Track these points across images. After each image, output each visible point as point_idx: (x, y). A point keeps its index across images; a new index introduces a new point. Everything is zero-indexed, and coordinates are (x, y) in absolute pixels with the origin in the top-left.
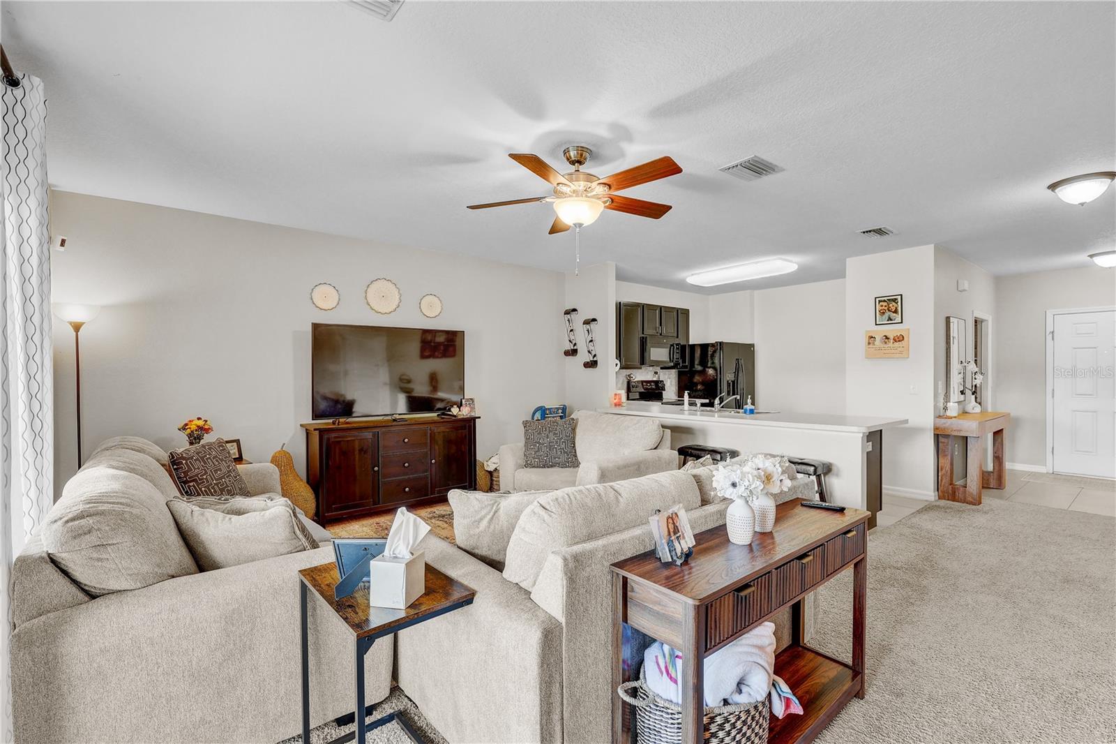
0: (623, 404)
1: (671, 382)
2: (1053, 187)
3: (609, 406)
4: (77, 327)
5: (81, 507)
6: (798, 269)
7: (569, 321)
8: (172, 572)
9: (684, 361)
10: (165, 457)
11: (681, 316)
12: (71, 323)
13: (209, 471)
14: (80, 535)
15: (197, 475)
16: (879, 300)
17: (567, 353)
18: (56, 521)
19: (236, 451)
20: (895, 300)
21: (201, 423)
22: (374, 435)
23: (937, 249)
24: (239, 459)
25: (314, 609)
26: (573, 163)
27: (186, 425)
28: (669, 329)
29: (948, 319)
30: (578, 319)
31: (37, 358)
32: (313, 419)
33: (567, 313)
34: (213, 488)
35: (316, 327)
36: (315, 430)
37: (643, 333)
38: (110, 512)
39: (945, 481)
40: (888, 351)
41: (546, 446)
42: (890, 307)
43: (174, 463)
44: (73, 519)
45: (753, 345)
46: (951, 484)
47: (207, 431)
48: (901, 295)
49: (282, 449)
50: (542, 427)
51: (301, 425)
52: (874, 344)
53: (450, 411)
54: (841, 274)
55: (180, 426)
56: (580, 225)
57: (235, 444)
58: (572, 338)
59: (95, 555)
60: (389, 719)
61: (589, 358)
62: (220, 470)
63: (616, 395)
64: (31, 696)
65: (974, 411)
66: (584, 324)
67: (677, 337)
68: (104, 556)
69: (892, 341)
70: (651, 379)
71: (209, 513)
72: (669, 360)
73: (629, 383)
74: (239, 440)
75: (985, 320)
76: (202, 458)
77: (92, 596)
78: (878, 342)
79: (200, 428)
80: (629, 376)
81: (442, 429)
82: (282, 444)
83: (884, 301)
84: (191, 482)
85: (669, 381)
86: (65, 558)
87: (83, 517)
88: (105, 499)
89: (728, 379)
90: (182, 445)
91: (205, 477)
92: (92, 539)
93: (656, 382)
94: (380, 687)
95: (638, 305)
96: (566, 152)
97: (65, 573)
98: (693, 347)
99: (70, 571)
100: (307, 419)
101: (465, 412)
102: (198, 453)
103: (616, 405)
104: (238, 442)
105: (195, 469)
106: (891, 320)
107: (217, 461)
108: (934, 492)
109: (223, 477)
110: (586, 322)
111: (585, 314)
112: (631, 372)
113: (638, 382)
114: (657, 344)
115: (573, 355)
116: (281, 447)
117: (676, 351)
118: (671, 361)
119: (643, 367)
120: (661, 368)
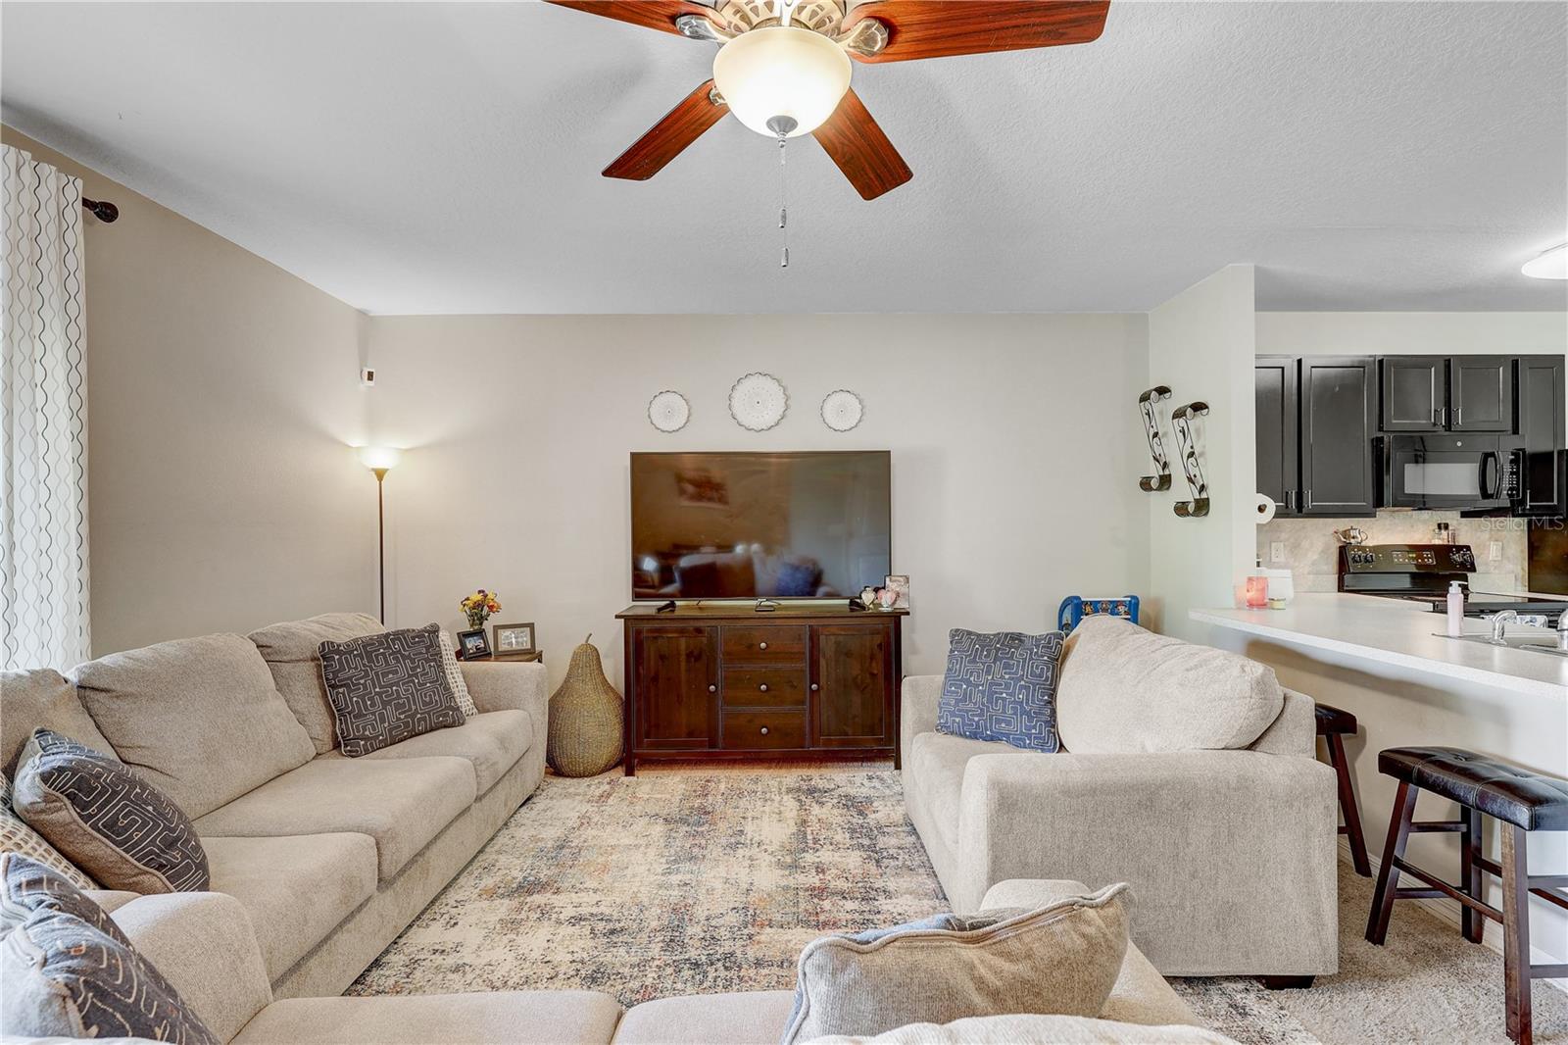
0: (1274, 605)
1: (1502, 550)
3: (1232, 603)
4: (380, 475)
7: (1148, 414)
9: (1541, 495)
11: (1534, 374)
12: (373, 470)
13: (372, 674)
15: (350, 678)
17: (1145, 484)
19: (528, 639)
28: (1483, 414)
30: (1167, 407)
32: (634, 601)
33: (1145, 398)
34: (371, 699)
35: (636, 458)
37: (1381, 429)
41: (983, 692)
43: (323, 657)
47: (492, 608)
49: (587, 641)
50: (983, 647)
53: (860, 598)
57: (527, 630)
58: (1157, 450)
61: (1190, 495)
63: (1250, 579)
66: (1177, 418)
67: (1516, 431)
70: (1425, 542)
72: (1477, 492)
73: (1343, 551)
74: (533, 624)
80: (1346, 534)
81: (833, 629)
82: (587, 635)
84: (341, 686)
85: (1493, 547)
91: (362, 681)
93: (1443, 552)
101: (887, 600)
103: (1251, 605)
104: (531, 626)
105: (350, 668)
107: (395, 658)
109: (397, 684)
110: (1179, 414)
111: (1180, 399)
112: (1343, 524)
113: (1376, 549)
114: (1429, 455)
115: (1160, 488)
116: (585, 639)
117: (1507, 468)
118: (1485, 495)
119: (1381, 513)
120: (1456, 514)
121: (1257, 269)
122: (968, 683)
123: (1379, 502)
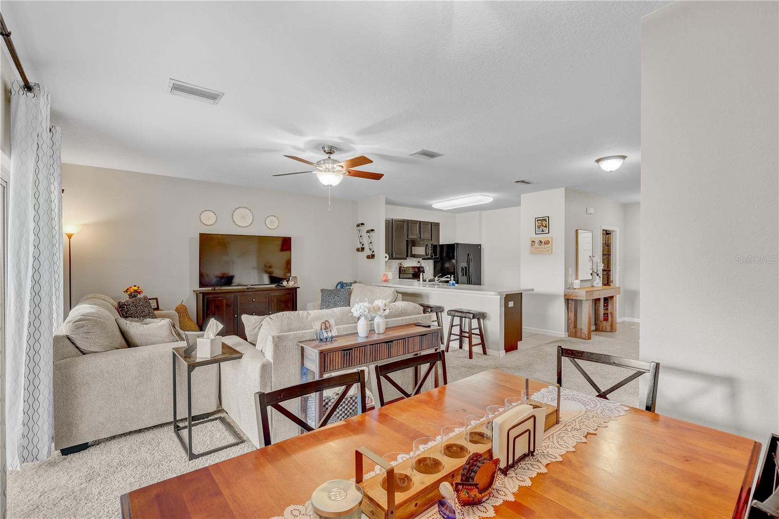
0: (389, 281)
1: (429, 268)
2: (598, 161)
3: (380, 281)
4: (70, 236)
5: (79, 317)
6: (493, 200)
7: (359, 230)
8: (117, 347)
9: (436, 255)
10: (116, 304)
11: (435, 227)
12: (66, 234)
13: (138, 312)
14: (79, 328)
15: (132, 314)
16: (537, 220)
17: (358, 250)
18: (69, 322)
19: (155, 304)
20: (545, 220)
21: (136, 288)
22: (234, 297)
23: (567, 190)
24: (157, 309)
25: (179, 366)
26: (328, 153)
27: (128, 289)
28: (426, 235)
29: (577, 231)
30: (364, 229)
31: (57, 254)
32: (200, 287)
33: (358, 226)
35: (201, 235)
36: (200, 293)
37: (408, 238)
38: (91, 319)
39: (572, 326)
40: (542, 250)
41: (333, 304)
42: (543, 223)
43: (120, 307)
44: (76, 322)
45: (480, 245)
46: (574, 328)
47: (139, 293)
48: (548, 217)
51: (194, 291)
52: (534, 246)
53: (282, 284)
54: (518, 204)
55: (125, 290)
56: (331, 186)
57: (155, 300)
58: (361, 241)
59: (85, 336)
60: (216, 419)
61: (370, 253)
62: (144, 312)
63: (384, 275)
64: (61, 389)
65: (597, 286)
66: (367, 232)
67: (431, 240)
68: (89, 337)
69: (543, 244)
70: (415, 266)
71: (134, 323)
72: (425, 254)
73: (400, 268)
75: (615, 231)
76: (135, 305)
77: (83, 353)
78: (536, 244)
79: (135, 291)
80: (401, 264)
81: (277, 294)
83: (540, 220)
85: (428, 267)
86: (73, 336)
87: (80, 321)
88: (89, 315)
89: (462, 266)
90: (125, 298)
92: (84, 329)
93: (419, 268)
94: (211, 405)
95: (403, 221)
96: (323, 148)
97: (73, 343)
98: (442, 246)
99: (75, 342)
100: (197, 287)
101: (291, 284)
102: (133, 303)
103: (384, 281)
104: (156, 299)
106: (543, 231)
108: (565, 332)
110: (368, 232)
111: (368, 227)
112: (400, 261)
113: (406, 267)
114: (416, 245)
115: (361, 251)
116: (181, 302)
117: (430, 249)
118: (426, 255)
119: (408, 258)
120: (421, 259)
121: (386, 198)
122: (329, 302)
123: (407, 256)
